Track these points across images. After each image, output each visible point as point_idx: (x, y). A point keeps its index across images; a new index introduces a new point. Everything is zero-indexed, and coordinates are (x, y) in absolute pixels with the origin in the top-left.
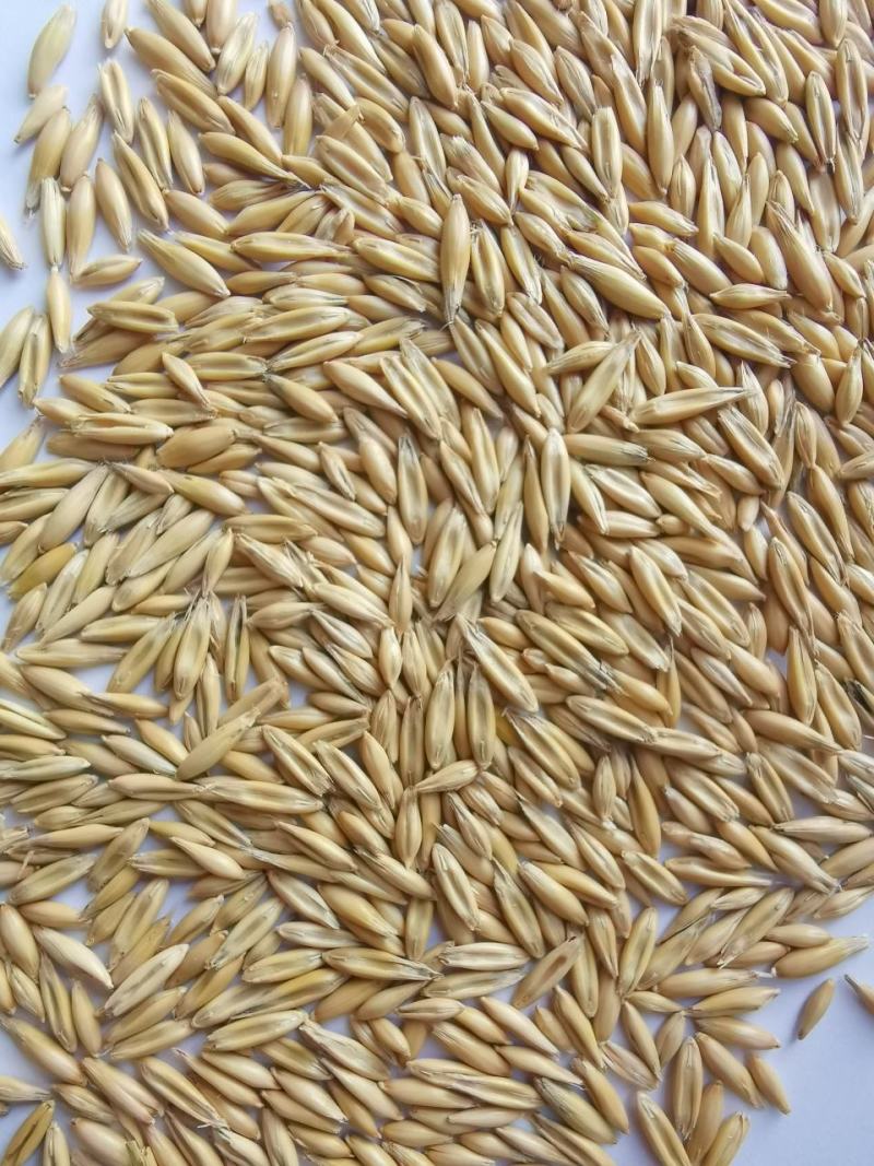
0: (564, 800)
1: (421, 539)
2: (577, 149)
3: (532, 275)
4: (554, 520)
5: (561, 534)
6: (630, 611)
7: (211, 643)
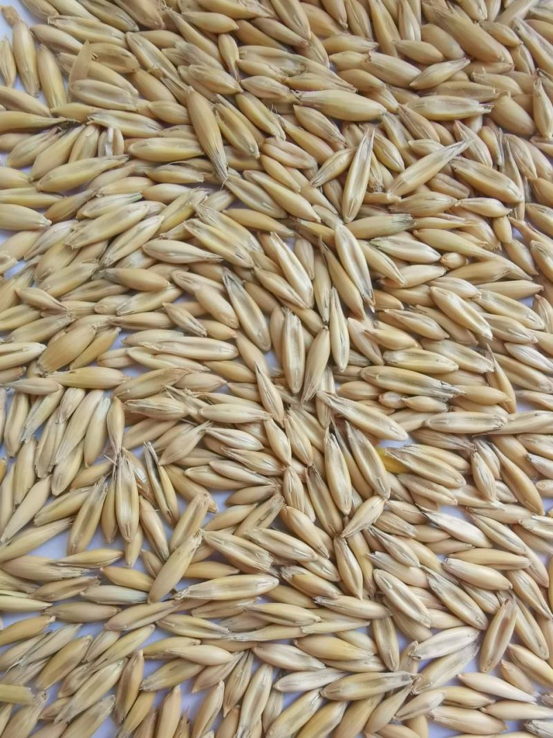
0: (458, 498)
1: (269, 345)
2: (268, 18)
3: (272, 122)
4: (363, 292)
5: (372, 299)
6: (448, 336)
7: (139, 489)
